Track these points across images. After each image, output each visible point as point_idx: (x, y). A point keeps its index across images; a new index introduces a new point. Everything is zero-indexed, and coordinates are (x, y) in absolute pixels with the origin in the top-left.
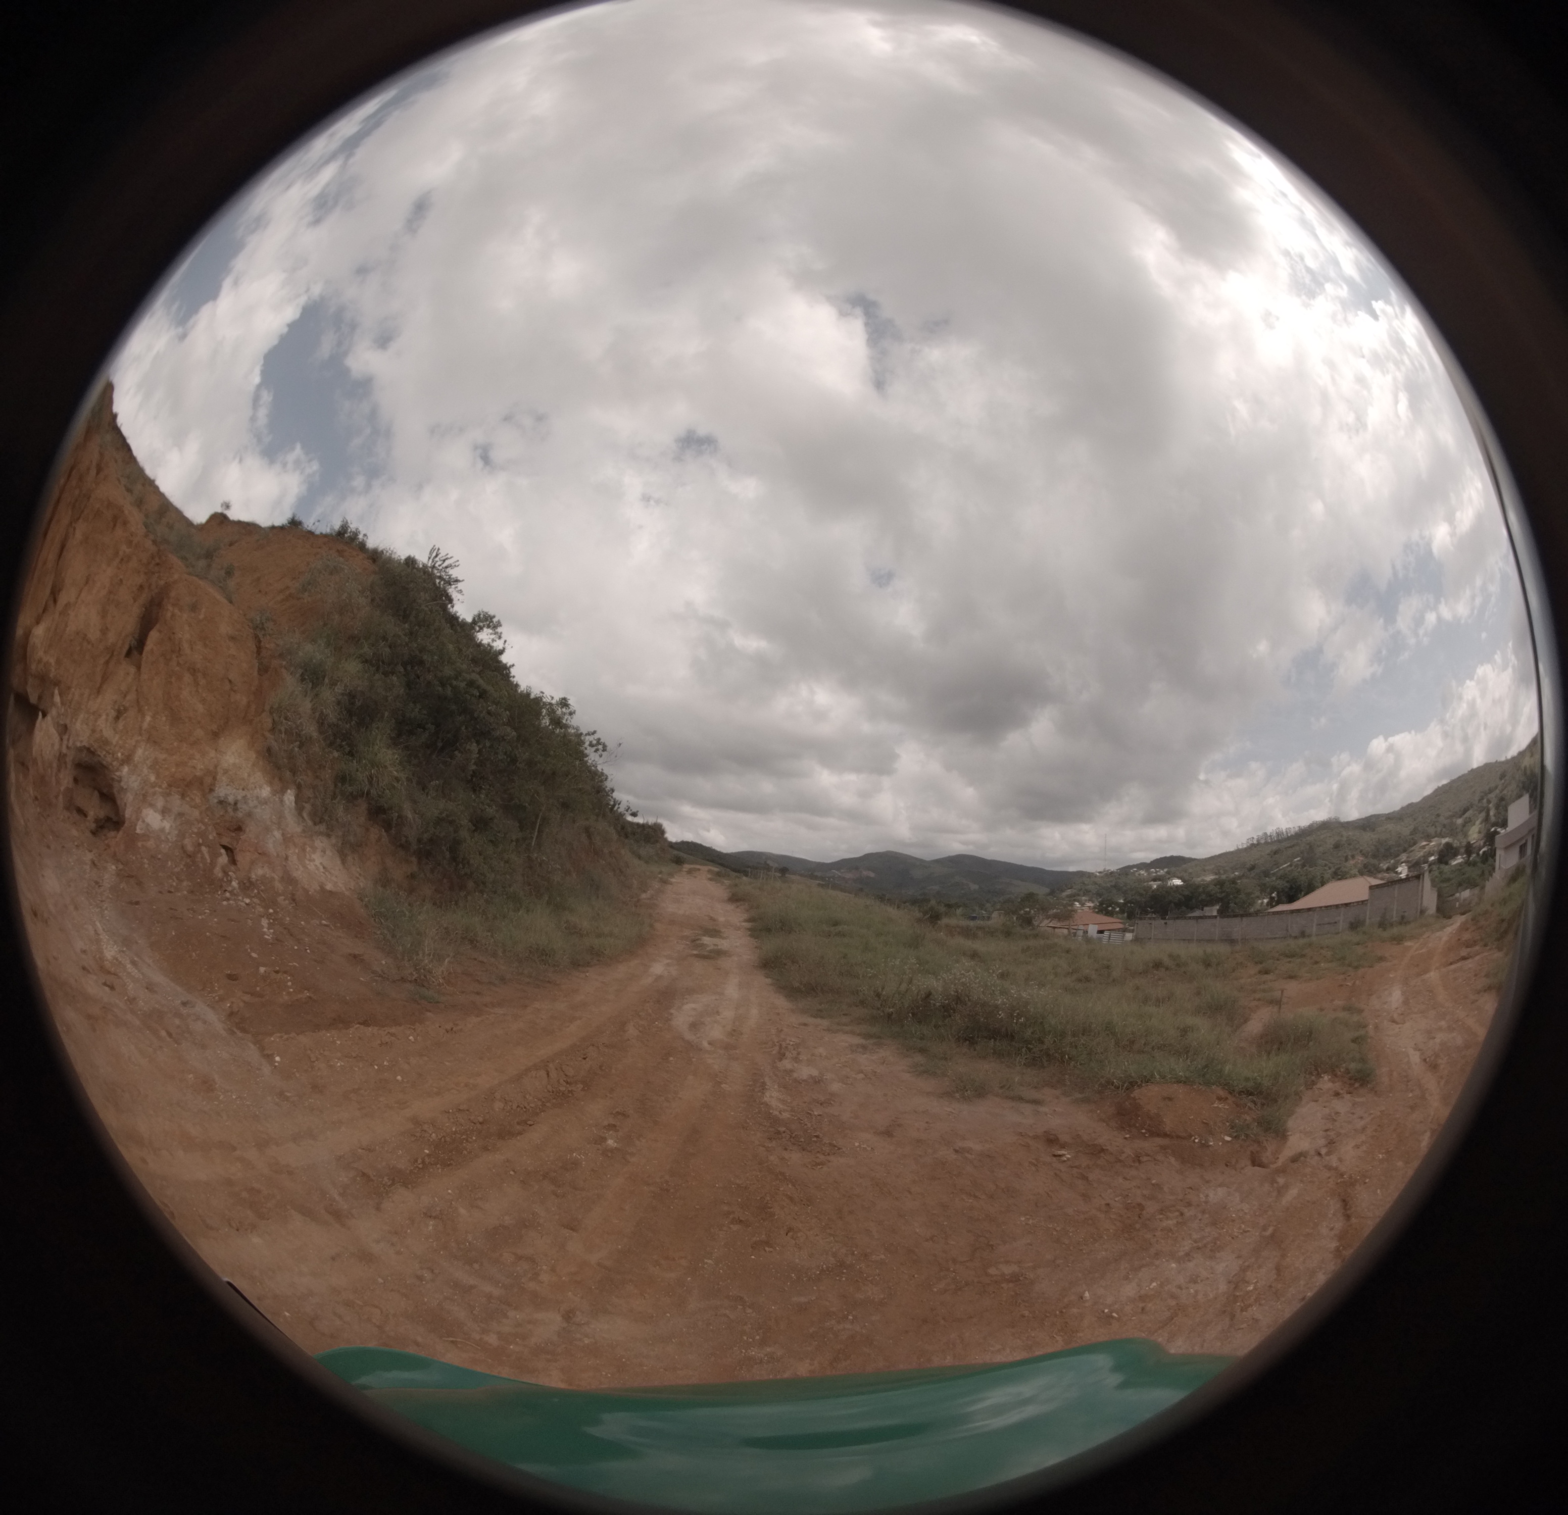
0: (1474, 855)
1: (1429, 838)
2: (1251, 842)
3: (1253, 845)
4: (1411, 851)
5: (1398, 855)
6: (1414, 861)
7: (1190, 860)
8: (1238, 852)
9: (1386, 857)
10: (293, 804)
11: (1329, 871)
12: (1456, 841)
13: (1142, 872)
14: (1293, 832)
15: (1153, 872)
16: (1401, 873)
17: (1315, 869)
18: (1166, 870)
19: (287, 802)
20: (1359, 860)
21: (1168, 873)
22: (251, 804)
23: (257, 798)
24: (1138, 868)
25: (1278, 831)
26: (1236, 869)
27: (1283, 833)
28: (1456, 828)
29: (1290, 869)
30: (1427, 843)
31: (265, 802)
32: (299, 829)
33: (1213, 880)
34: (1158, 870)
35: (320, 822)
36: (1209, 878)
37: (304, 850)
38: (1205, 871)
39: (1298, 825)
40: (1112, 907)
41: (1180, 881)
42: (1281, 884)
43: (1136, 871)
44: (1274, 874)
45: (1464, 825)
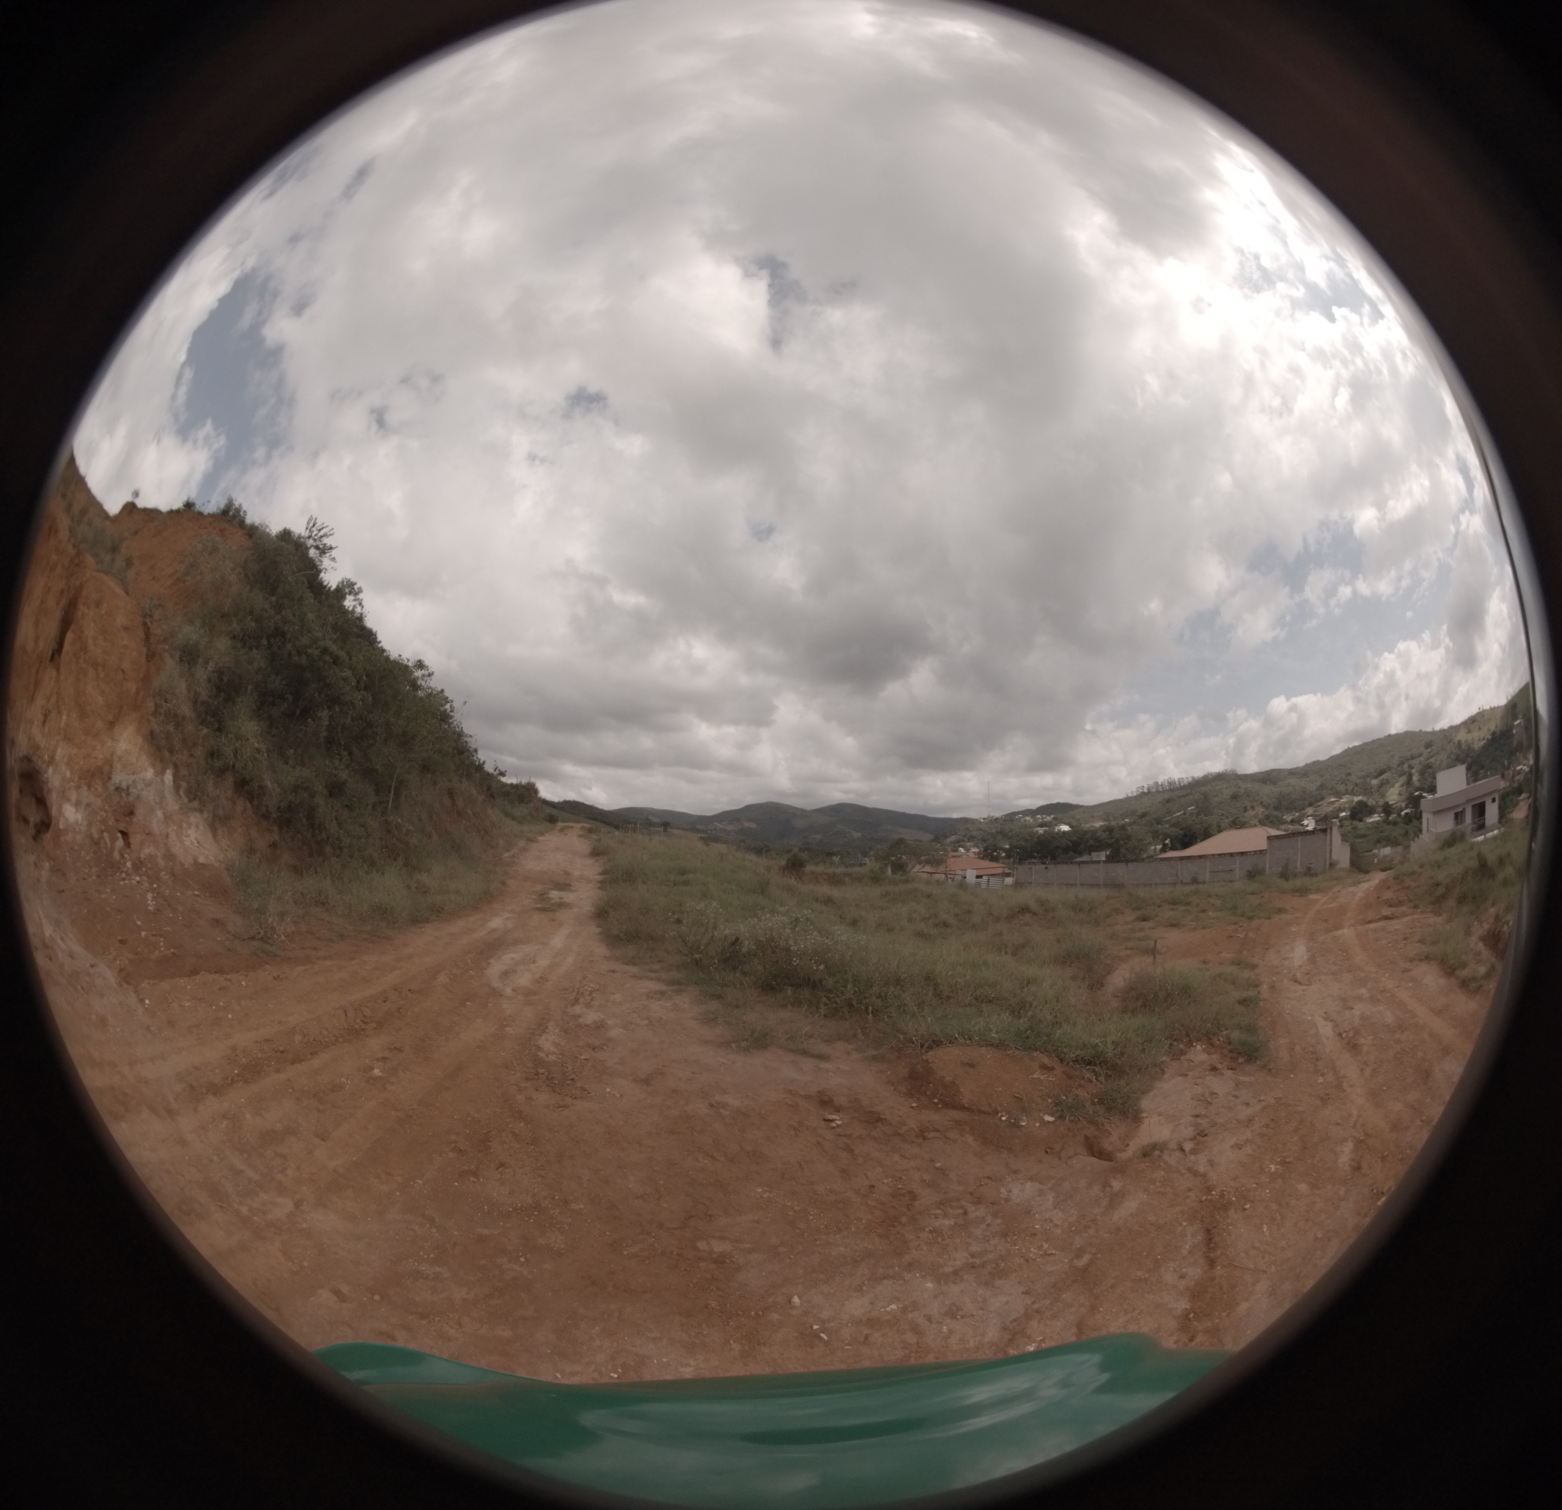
0: (1394, 815)
1: (1339, 795)
2: (1141, 790)
3: (1143, 793)
4: (1319, 806)
5: (1303, 809)
6: (1323, 815)
7: (1077, 807)
8: (1128, 800)
9: (1290, 808)
10: (172, 783)
11: (1226, 821)
12: (1371, 800)
13: (1028, 818)
14: (1186, 782)
15: (1039, 818)
16: (1307, 826)
17: (1211, 818)
18: (1052, 816)
19: (167, 782)
20: (1259, 811)
21: (1055, 819)
22: (140, 786)
23: (144, 780)
24: (1023, 815)
25: (1169, 780)
26: (1127, 816)
27: (1175, 783)
28: (1371, 788)
29: (1184, 816)
30: (1337, 799)
31: (149, 784)
32: (177, 807)
33: (1101, 826)
34: (1044, 816)
35: (195, 799)
36: (1098, 824)
37: (181, 827)
38: (1093, 817)
39: (1192, 776)
40: (997, 852)
41: (1068, 827)
42: (1174, 831)
43: (1022, 817)
44: (1167, 822)
45: (1381, 785)
